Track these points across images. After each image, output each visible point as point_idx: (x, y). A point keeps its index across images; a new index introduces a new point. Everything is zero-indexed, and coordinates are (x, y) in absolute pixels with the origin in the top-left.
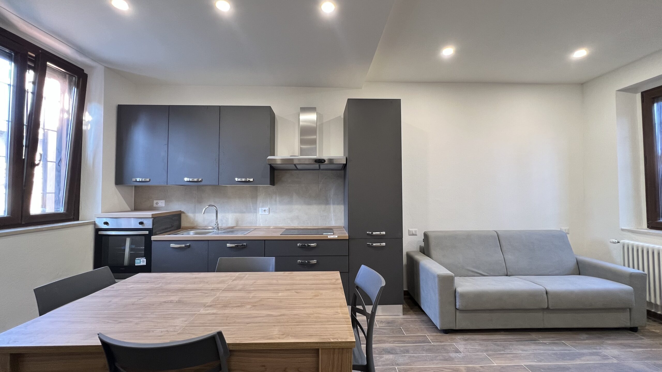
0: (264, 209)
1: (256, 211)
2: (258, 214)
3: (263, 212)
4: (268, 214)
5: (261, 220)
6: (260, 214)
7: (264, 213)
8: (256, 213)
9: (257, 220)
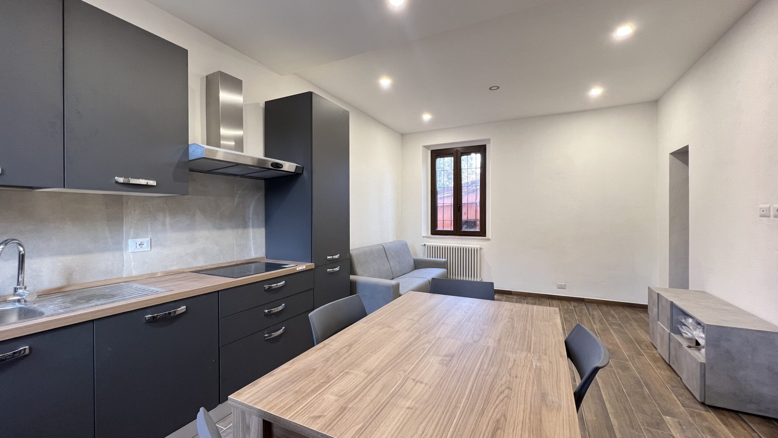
0: (139, 241)
1: (119, 247)
2: (124, 252)
3: (138, 247)
4: (150, 250)
5: (133, 264)
6: (130, 251)
7: (139, 249)
8: (121, 250)
9: (123, 266)
